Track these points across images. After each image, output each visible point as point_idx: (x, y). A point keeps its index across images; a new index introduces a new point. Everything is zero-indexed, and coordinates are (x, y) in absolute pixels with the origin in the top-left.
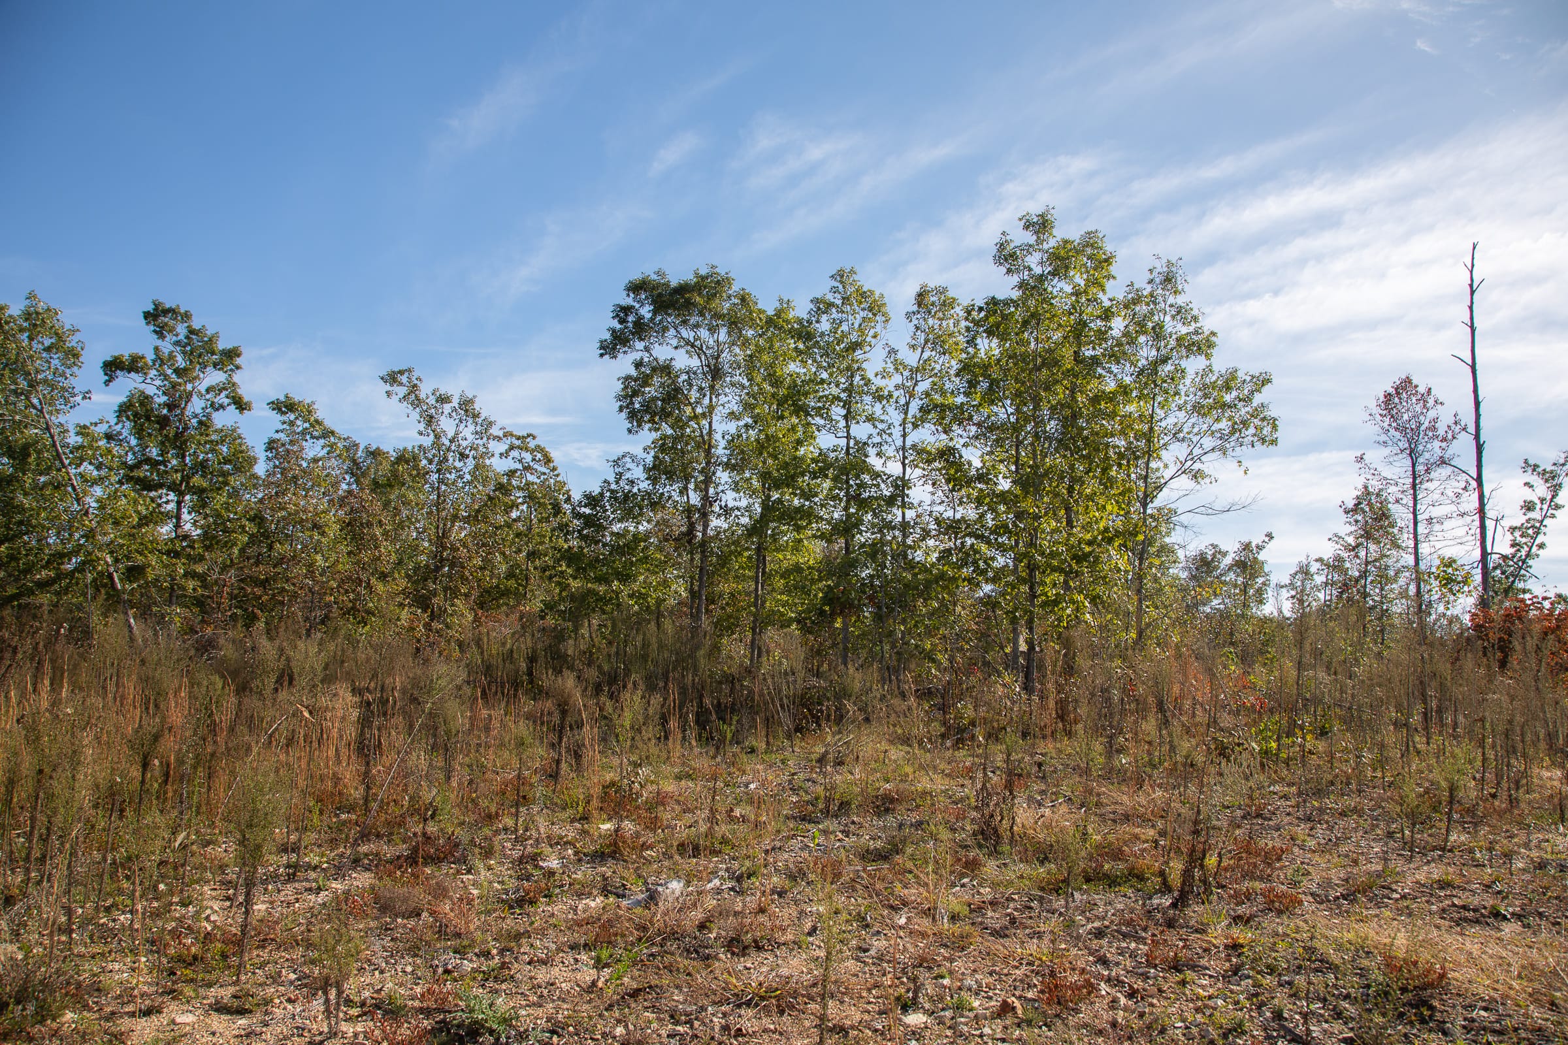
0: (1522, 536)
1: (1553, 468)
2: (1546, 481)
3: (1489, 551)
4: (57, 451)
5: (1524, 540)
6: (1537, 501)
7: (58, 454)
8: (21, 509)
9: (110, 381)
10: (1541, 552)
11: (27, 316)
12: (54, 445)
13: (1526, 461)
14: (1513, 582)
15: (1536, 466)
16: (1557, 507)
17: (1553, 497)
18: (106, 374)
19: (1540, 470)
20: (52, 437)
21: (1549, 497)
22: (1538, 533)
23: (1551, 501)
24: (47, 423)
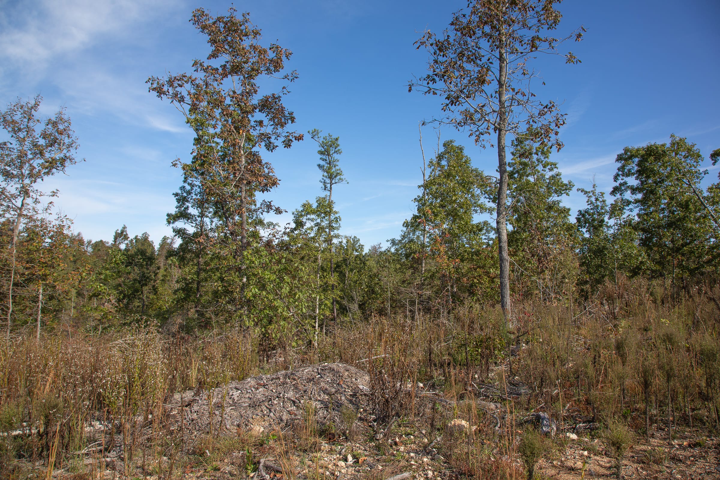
4: (701, 201)
7: (702, 203)
8: (691, 229)
9: (715, 162)
11: (673, 144)
12: (699, 199)
18: (713, 160)
20: (697, 195)
24: (694, 190)
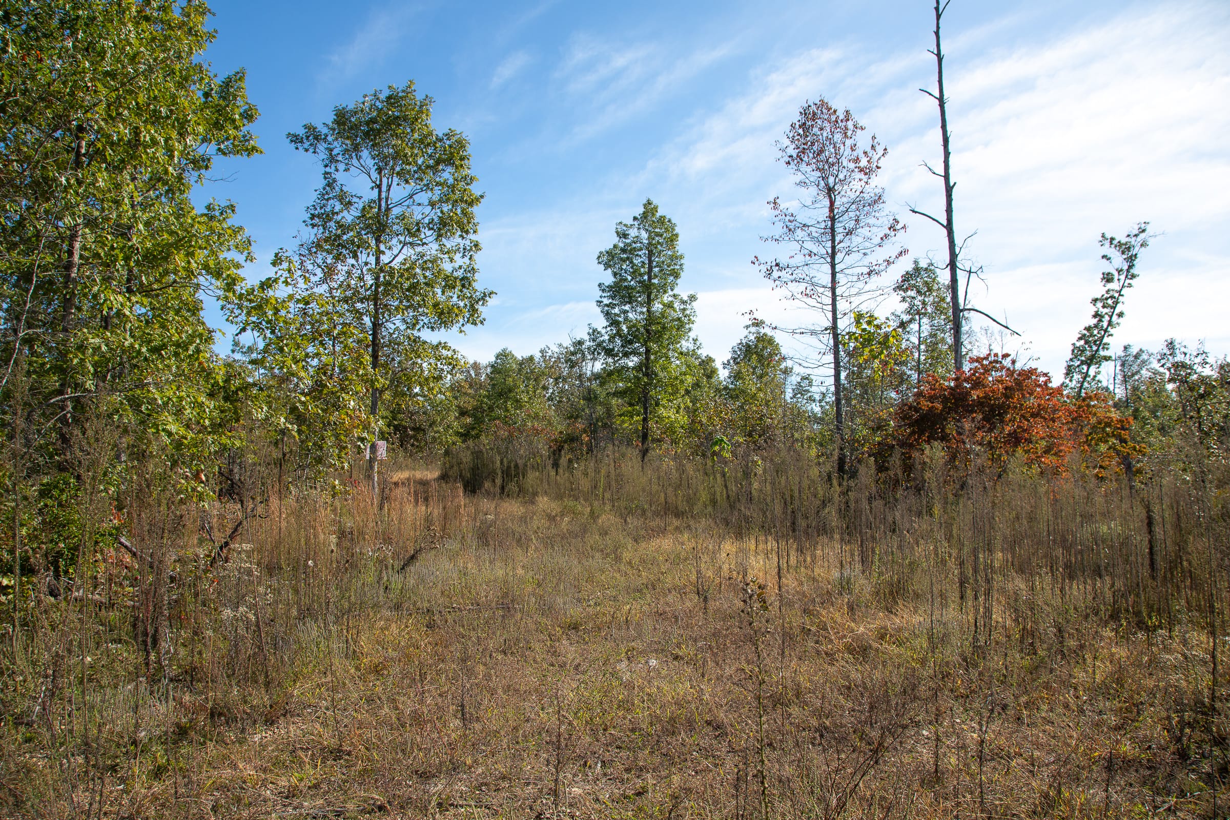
0: (1104, 307)
1: (1128, 239)
2: (1123, 253)
3: (961, 308)
5: (1105, 310)
6: (1116, 274)
10: (1121, 320)
13: (1103, 236)
14: (1097, 350)
15: (1112, 239)
16: (1133, 276)
17: (1130, 267)
19: (1115, 242)
21: (1125, 267)
22: (1117, 303)
23: (1128, 271)
